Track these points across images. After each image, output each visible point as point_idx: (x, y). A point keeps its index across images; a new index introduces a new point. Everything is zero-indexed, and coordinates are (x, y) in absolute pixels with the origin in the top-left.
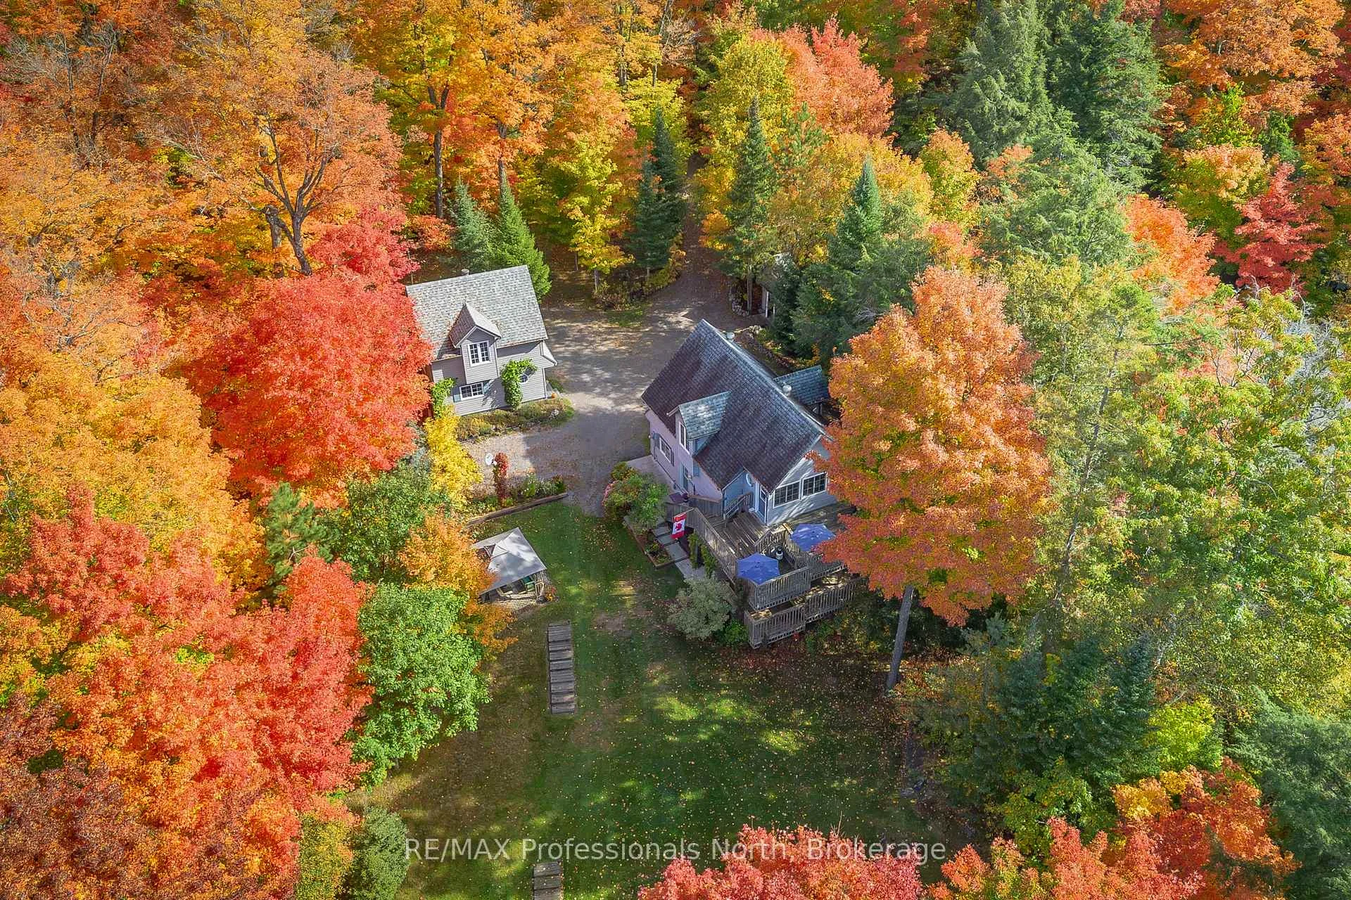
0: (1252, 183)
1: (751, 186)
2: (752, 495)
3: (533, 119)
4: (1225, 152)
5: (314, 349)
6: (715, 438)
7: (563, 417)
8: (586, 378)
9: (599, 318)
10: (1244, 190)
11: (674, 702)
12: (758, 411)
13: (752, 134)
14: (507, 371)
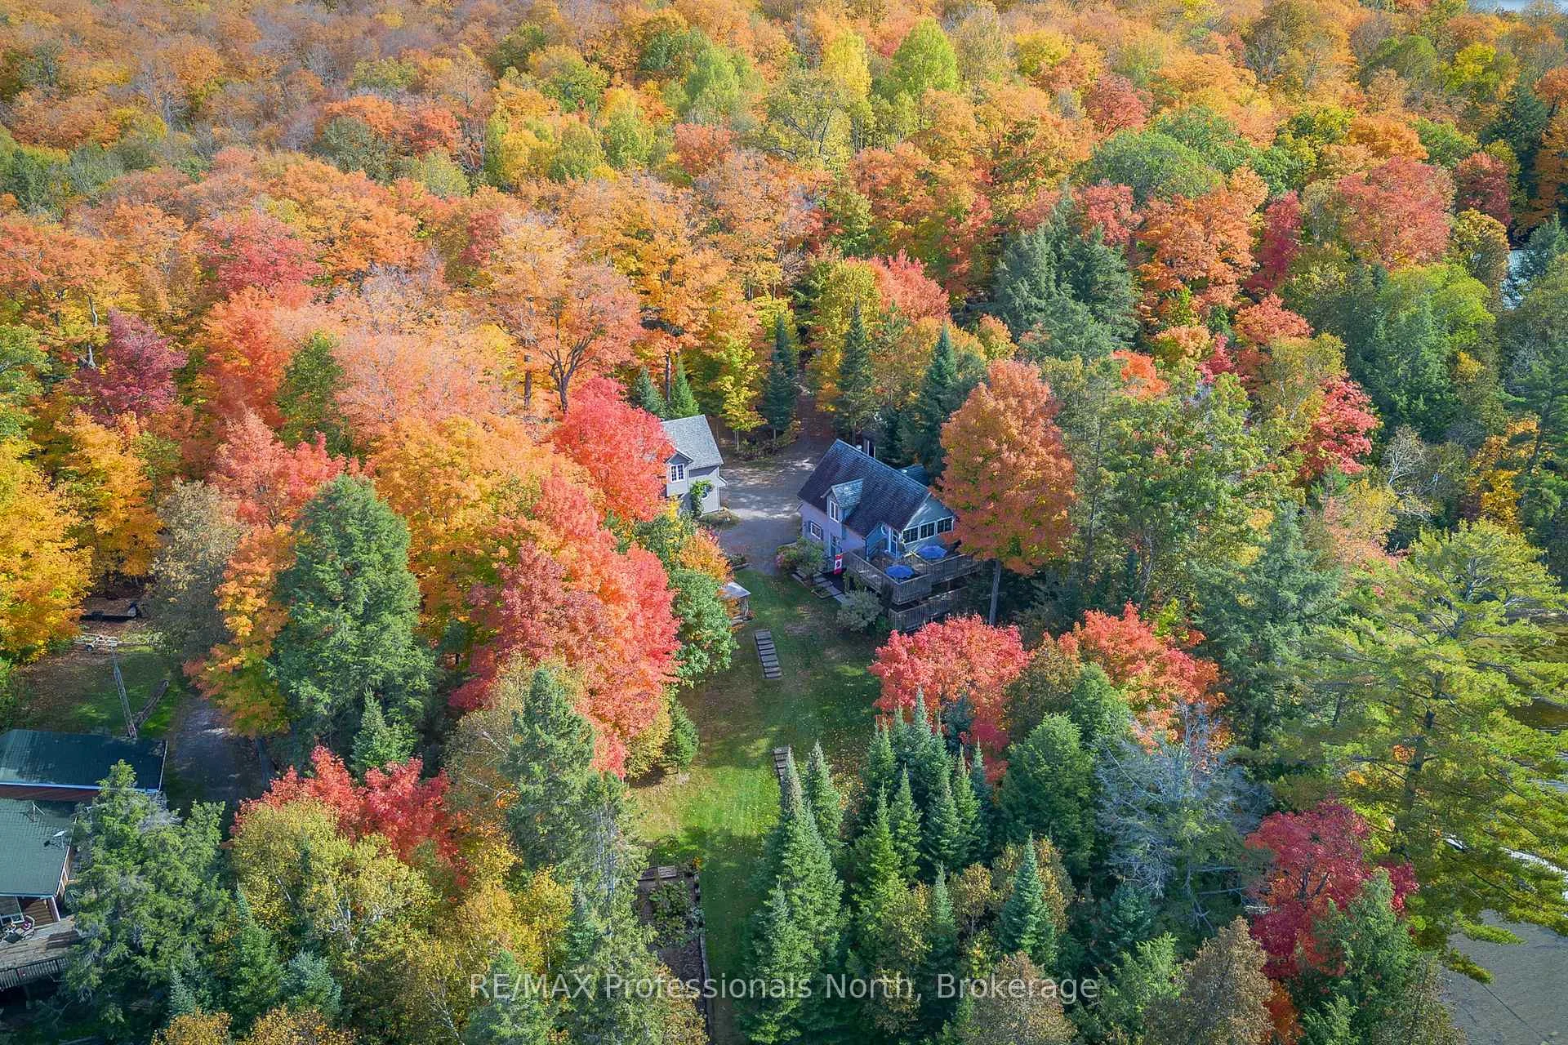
0: (1203, 351)
1: (856, 362)
2: (886, 540)
3: (694, 321)
4: (1184, 329)
5: (612, 437)
6: (857, 508)
7: (733, 523)
8: (743, 500)
9: (743, 466)
10: (1198, 356)
11: (848, 668)
12: (885, 488)
13: (855, 325)
14: (695, 487)
